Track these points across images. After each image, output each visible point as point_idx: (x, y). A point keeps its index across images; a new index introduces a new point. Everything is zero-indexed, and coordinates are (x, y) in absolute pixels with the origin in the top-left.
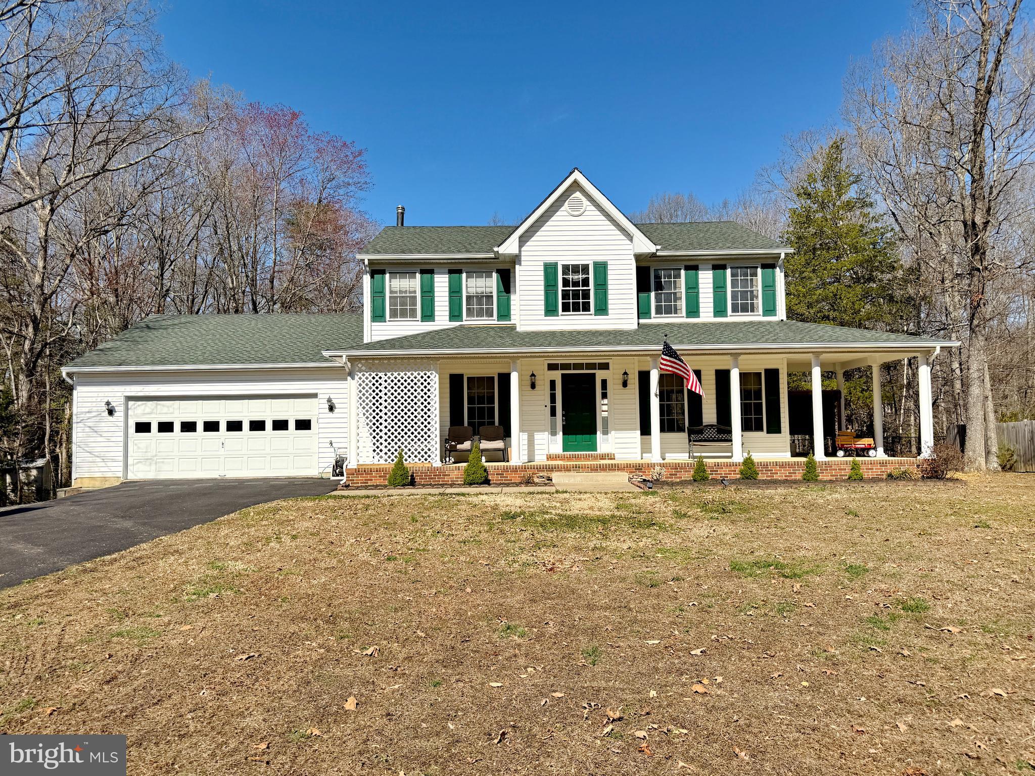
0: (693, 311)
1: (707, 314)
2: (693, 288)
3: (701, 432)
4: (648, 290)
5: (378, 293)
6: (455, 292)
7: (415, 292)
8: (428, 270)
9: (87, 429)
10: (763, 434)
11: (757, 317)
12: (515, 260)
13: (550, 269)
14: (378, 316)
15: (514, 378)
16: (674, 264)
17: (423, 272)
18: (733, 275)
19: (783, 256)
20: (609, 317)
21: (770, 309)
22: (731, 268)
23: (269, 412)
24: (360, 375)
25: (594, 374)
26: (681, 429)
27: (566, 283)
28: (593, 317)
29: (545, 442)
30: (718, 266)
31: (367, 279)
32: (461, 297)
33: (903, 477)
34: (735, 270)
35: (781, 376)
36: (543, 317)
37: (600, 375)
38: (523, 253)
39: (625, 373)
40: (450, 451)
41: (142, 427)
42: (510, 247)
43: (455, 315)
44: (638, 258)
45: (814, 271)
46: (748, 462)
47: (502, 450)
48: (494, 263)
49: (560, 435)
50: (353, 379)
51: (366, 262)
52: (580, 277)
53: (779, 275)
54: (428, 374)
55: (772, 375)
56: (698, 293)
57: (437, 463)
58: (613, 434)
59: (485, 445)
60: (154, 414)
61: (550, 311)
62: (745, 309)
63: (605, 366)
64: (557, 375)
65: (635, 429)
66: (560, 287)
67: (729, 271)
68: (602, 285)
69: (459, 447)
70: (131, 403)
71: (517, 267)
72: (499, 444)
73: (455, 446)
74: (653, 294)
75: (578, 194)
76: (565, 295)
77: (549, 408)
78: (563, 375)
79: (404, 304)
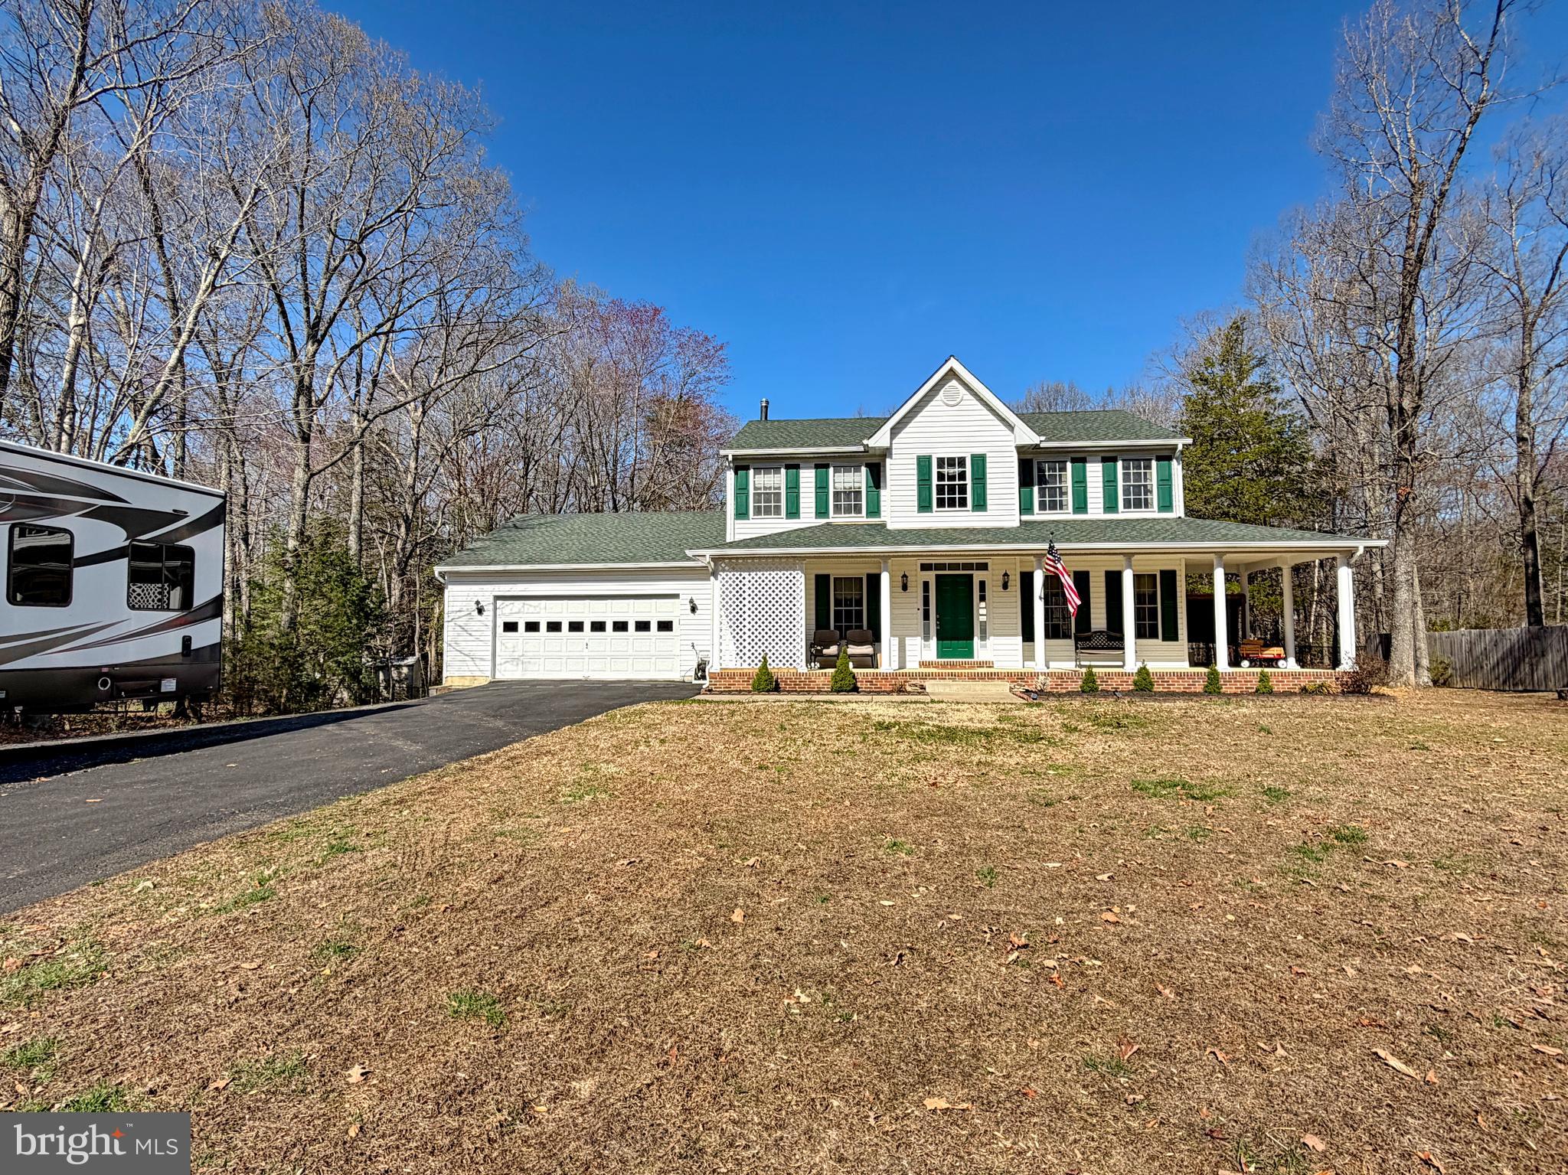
0: (1081, 506)
1: (1095, 510)
2: (1080, 482)
3: (1089, 639)
4: (1031, 484)
5: (741, 490)
6: (821, 487)
7: (779, 488)
8: (793, 465)
9: (458, 629)
10: (1158, 642)
11: (1153, 513)
12: (886, 453)
13: (923, 463)
14: (742, 514)
15: (885, 579)
16: (1060, 457)
17: (788, 467)
18: (1124, 468)
19: (1180, 447)
20: (989, 513)
21: (1166, 505)
22: (1123, 460)
23: (631, 612)
24: (724, 575)
25: (971, 576)
26: (1067, 636)
27: (941, 477)
28: (971, 513)
29: (918, 648)
30: (1108, 458)
31: (730, 475)
32: (827, 494)
33: (1320, 691)
34: (1126, 463)
35: (1178, 578)
36: (916, 514)
37: (978, 576)
38: (894, 446)
39: (1006, 575)
40: (816, 656)
41: (511, 627)
42: (880, 440)
43: (821, 511)
44: (1020, 449)
45: (1211, 464)
46: (1143, 671)
47: (871, 656)
48: (863, 456)
49: (933, 642)
50: (716, 579)
51: (730, 458)
52: (957, 470)
53: (1177, 469)
54: (794, 574)
55: (1169, 577)
56: (1085, 487)
57: (803, 669)
58: (992, 641)
59: (853, 650)
60: (521, 613)
61: (924, 506)
62: (1138, 504)
63: (983, 567)
64: (931, 576)
65: (1016, 635)
66: (935, 482)
67: (1120, 464)
68: (980, 479)
69: (825, 651)
70: (499, 603)
71: (888, 460)
72: (867, 649)
73: (821, 651)
74: (1036, 489)
75: (954, 383)
76: (940, 489)
77: (921, 612)
78: (937, 576)
79: (768, 500)
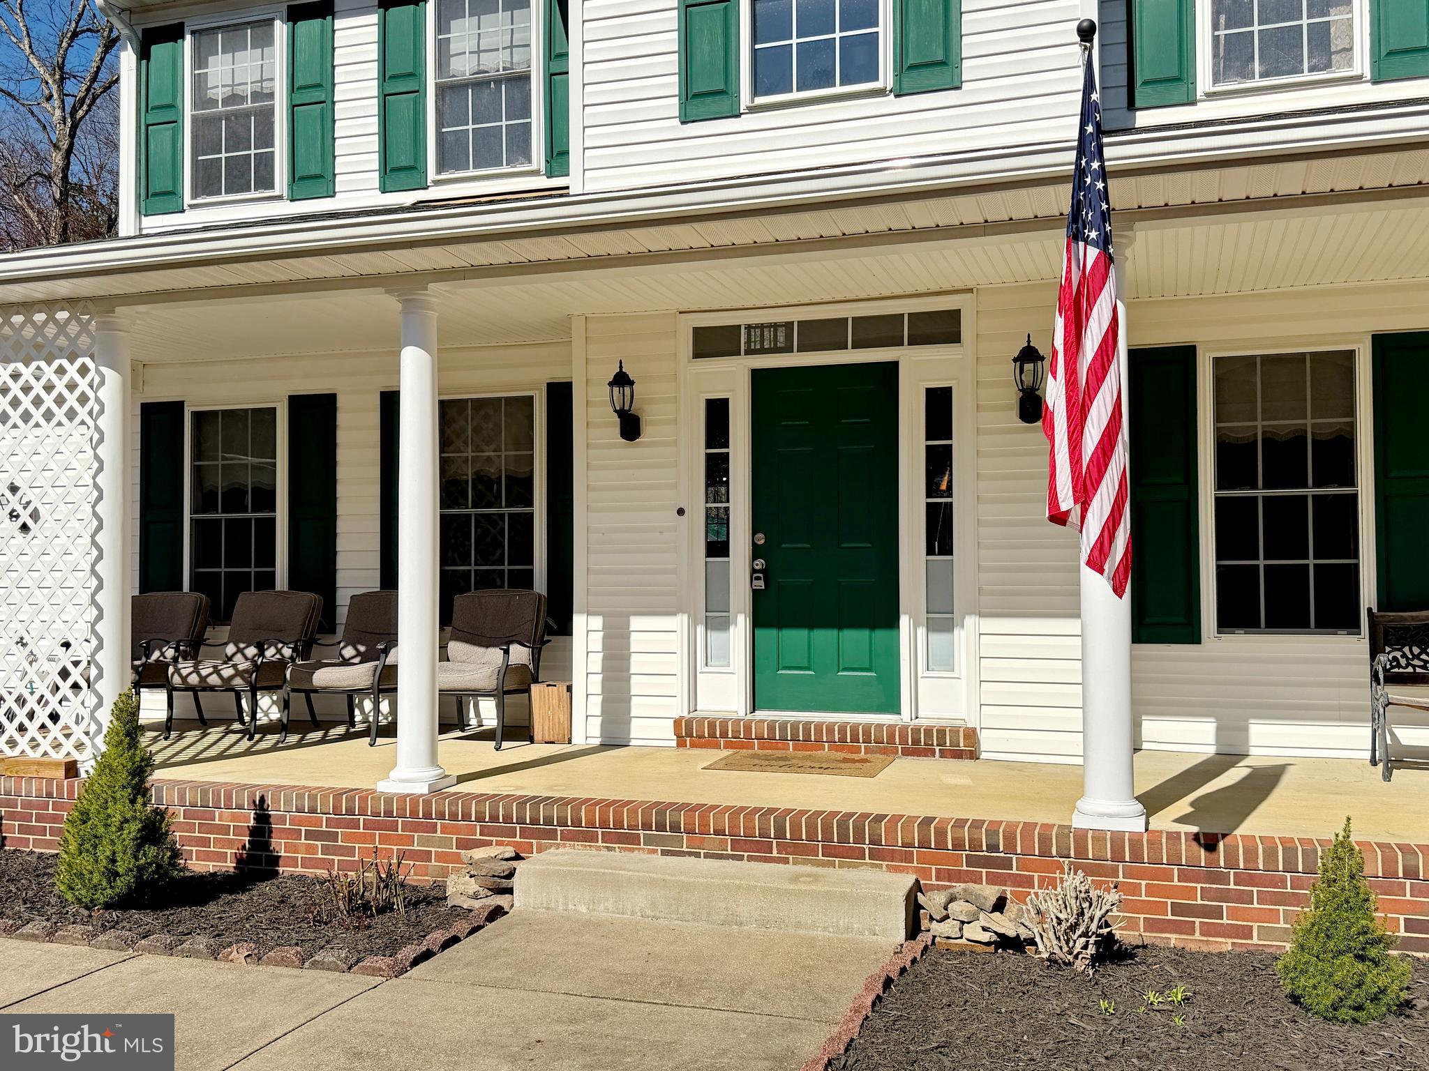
5: (160, 111)
6: (399, 74)
7: (271, 96)
8: (313, 6)
17: (293, 14)
20: (964, 93)
25: (893, 366)
26: (1335, 619)
28: (890, 103)
29: (678, 664)
32: (420, 92)
36: (677, 128)
37: (918, 367)
39: (1029, 355)
43: (401, 164)
49: (741, 635)
58: (973, 633)
61: (704, 95)
63: (941, 329)
64: (733, 377)
76: (769, 16)
77: (698, 522)
78: (757, 375)
79: (237, 141)
